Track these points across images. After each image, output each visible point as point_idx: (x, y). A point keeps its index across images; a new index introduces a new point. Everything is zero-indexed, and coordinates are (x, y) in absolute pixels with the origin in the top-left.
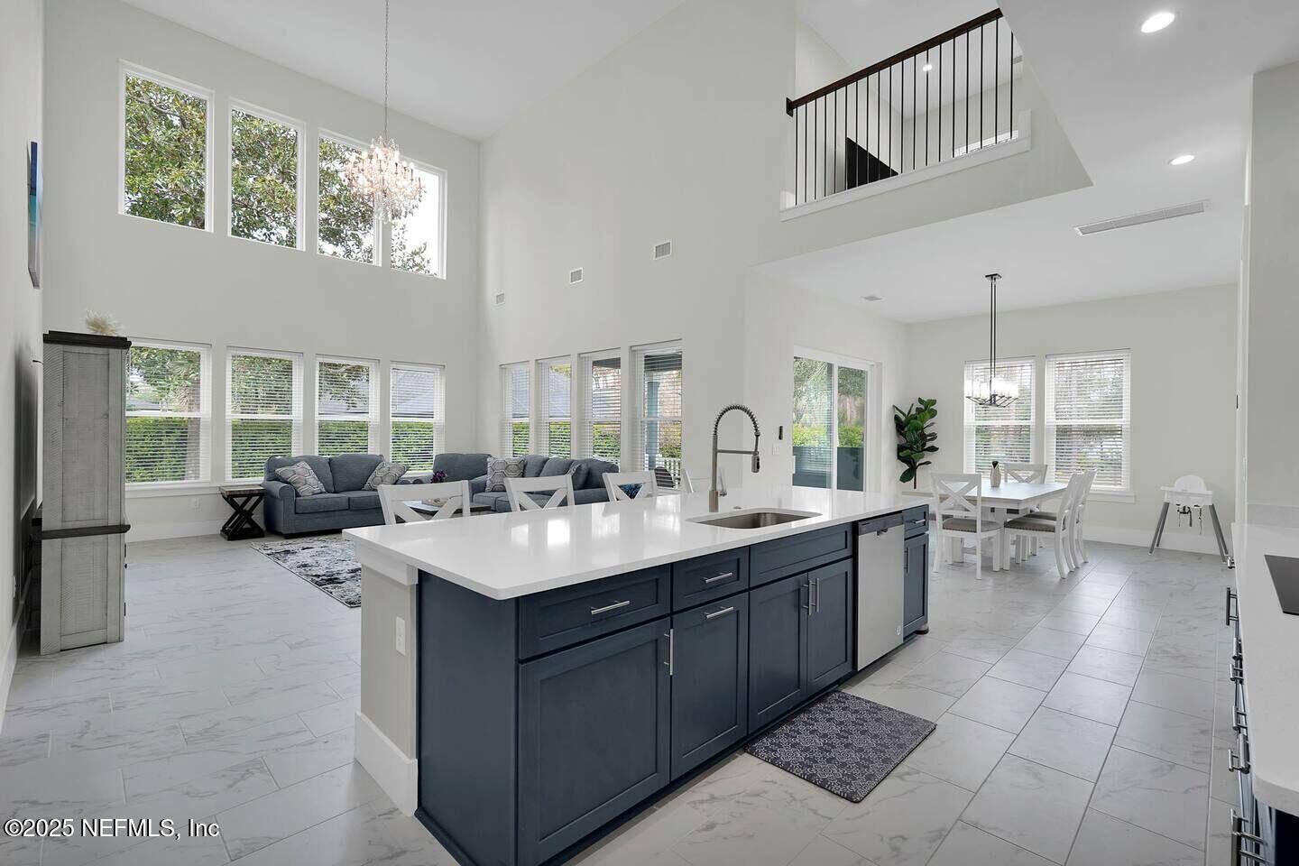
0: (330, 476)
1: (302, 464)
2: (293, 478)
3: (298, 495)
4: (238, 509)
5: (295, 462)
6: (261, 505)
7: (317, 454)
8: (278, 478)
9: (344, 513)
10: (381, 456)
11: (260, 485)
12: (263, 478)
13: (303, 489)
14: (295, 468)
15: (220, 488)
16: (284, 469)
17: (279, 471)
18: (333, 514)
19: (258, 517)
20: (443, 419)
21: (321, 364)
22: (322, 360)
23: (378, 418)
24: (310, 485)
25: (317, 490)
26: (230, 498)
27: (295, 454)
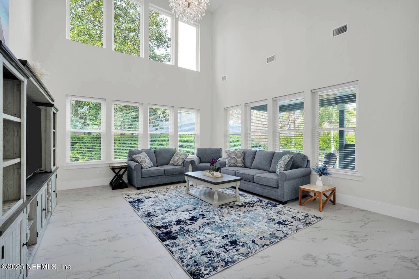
0: (155, 158)
1: (143, 153)
2: (140, 160)
3: (142, 168)
4: (117, 174)
5: (140, 152)
6: (126, 172)
7: (149, 148)
8: (133, 160)
9: (162, 177)
10: (175, 149)
11: (126, 163)
12: (127, 159)
13: (144, 165)
14: (141, 155)
15: (109, 164)
16: (136, 156)
17: (134, 156)
18: (158, 177)
19: (125, 178)
20: (199, 132)
21: (150, 108)
22: (150, 106)
23: (173, 132)
24: (147, 163)
25: (150, 166)
26: (113, 169)
27: (140, 148)
